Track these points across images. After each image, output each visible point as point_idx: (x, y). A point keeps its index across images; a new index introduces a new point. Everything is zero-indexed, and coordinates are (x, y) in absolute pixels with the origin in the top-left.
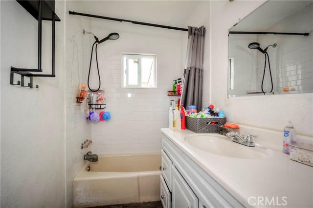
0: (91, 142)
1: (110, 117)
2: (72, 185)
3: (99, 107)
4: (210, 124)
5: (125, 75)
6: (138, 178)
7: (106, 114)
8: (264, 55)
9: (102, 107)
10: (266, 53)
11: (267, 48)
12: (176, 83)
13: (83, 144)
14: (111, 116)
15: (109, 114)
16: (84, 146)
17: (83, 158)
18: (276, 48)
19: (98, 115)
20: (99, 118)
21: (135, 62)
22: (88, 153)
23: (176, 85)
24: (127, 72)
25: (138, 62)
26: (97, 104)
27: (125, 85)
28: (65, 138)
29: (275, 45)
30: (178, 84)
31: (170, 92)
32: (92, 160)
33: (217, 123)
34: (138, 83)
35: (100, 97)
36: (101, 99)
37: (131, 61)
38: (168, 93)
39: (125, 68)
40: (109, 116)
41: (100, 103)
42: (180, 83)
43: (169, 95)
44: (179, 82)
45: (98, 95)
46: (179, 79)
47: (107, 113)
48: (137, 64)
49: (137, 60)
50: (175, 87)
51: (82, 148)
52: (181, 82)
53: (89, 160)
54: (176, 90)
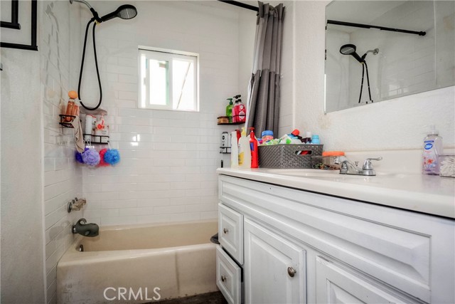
0: (85, 201)
1: (119, 158)
2: (56, 275)
3: (98, 140)
4: (301, 153)
5: (143, 88)
6: (176, 256)
7: (111, 152)
8: (361, 64)
9: (104, 140)
10: (365, 62)
11: (366, 55)
12: (231, 103)
13: (71, 204)
14: (121, 155)
15: (118, 154)
16: (73, 206)
17: (71, 229)
18: (377, 55)
19: (98, 154)
20: (99, 158)
21: (161, 65)
22: (79, 221)
23: (232, 108)
24: (147, 81)
25: (167, 66)
26: (94, 136)
27: (143, 105)
28: (43, 185)
29: (376, 51)
30: (236, 105)
31: (221, 117)
32: (87, 233)
33: (310, 152)
34: (167, 101)
35: (100, 122)
36: (100, 127)
37: (154, 63)
38: (218, 120)
39: (143, 75)
40: (118, 155)
41: (99, 133)
42: (240, 103)
43: (220, 124)
44: (236, 102)
45: (95, 119)
46: (237, 97)
47: (114, 151)
48: (164, 69)
49: (164, 63)
50: (231, 111)
51: (70, 210)
52: (240, 100)
53: (83, 233)
54: (233, 114)
